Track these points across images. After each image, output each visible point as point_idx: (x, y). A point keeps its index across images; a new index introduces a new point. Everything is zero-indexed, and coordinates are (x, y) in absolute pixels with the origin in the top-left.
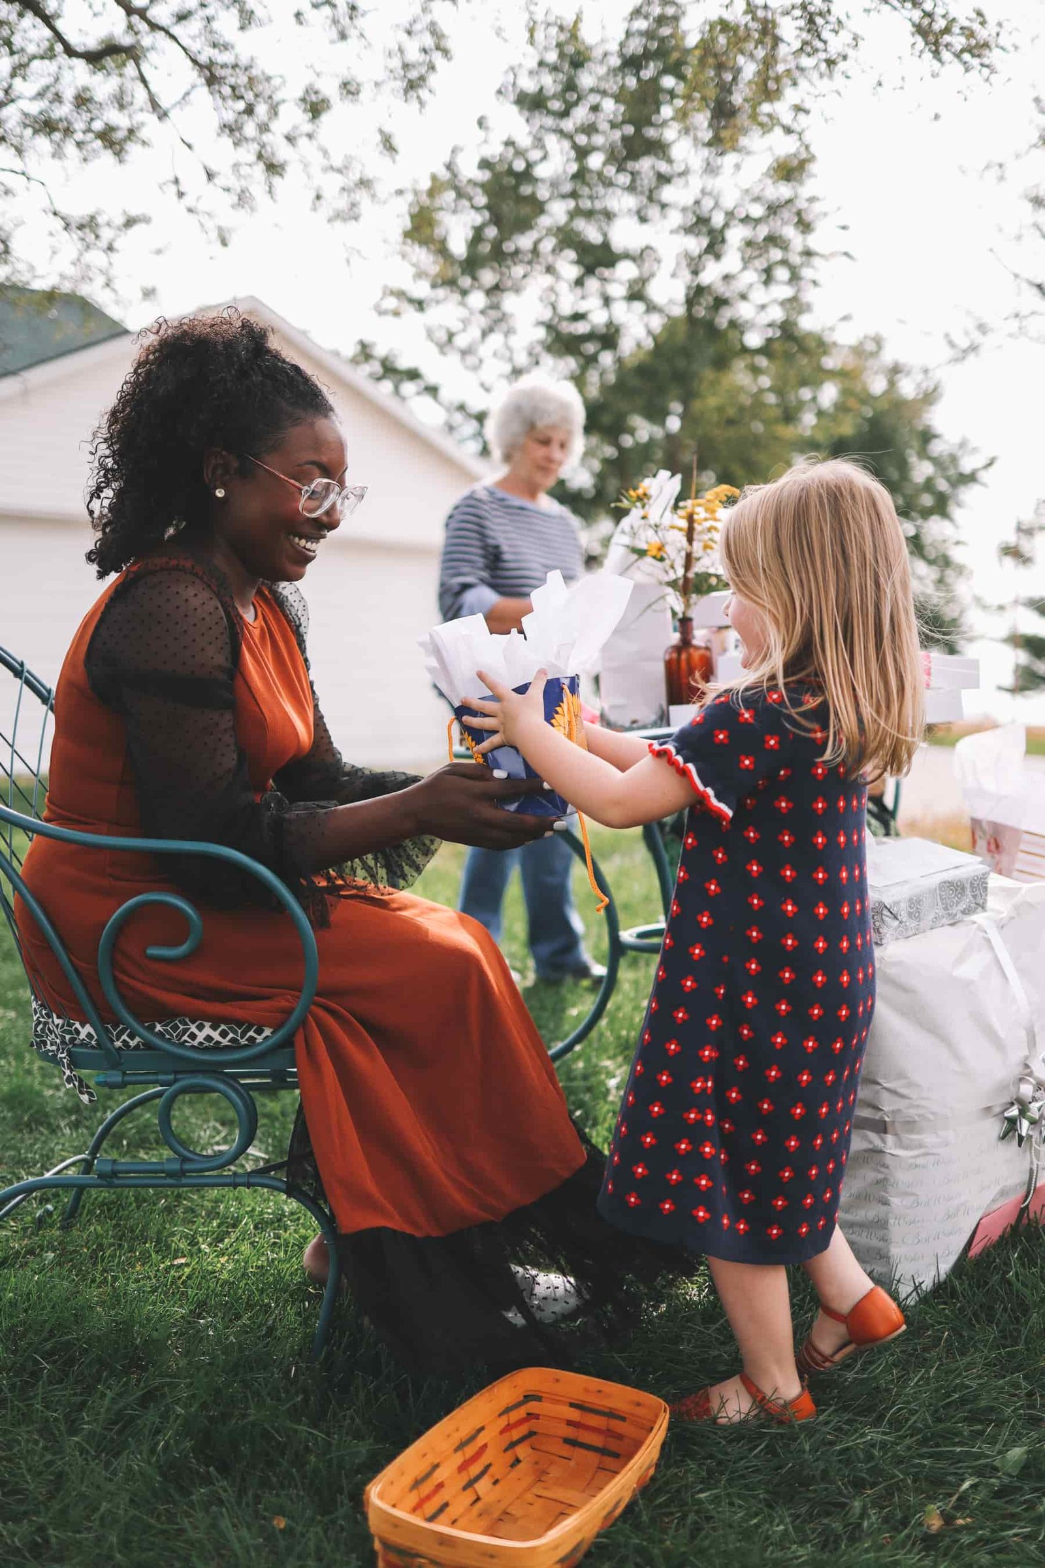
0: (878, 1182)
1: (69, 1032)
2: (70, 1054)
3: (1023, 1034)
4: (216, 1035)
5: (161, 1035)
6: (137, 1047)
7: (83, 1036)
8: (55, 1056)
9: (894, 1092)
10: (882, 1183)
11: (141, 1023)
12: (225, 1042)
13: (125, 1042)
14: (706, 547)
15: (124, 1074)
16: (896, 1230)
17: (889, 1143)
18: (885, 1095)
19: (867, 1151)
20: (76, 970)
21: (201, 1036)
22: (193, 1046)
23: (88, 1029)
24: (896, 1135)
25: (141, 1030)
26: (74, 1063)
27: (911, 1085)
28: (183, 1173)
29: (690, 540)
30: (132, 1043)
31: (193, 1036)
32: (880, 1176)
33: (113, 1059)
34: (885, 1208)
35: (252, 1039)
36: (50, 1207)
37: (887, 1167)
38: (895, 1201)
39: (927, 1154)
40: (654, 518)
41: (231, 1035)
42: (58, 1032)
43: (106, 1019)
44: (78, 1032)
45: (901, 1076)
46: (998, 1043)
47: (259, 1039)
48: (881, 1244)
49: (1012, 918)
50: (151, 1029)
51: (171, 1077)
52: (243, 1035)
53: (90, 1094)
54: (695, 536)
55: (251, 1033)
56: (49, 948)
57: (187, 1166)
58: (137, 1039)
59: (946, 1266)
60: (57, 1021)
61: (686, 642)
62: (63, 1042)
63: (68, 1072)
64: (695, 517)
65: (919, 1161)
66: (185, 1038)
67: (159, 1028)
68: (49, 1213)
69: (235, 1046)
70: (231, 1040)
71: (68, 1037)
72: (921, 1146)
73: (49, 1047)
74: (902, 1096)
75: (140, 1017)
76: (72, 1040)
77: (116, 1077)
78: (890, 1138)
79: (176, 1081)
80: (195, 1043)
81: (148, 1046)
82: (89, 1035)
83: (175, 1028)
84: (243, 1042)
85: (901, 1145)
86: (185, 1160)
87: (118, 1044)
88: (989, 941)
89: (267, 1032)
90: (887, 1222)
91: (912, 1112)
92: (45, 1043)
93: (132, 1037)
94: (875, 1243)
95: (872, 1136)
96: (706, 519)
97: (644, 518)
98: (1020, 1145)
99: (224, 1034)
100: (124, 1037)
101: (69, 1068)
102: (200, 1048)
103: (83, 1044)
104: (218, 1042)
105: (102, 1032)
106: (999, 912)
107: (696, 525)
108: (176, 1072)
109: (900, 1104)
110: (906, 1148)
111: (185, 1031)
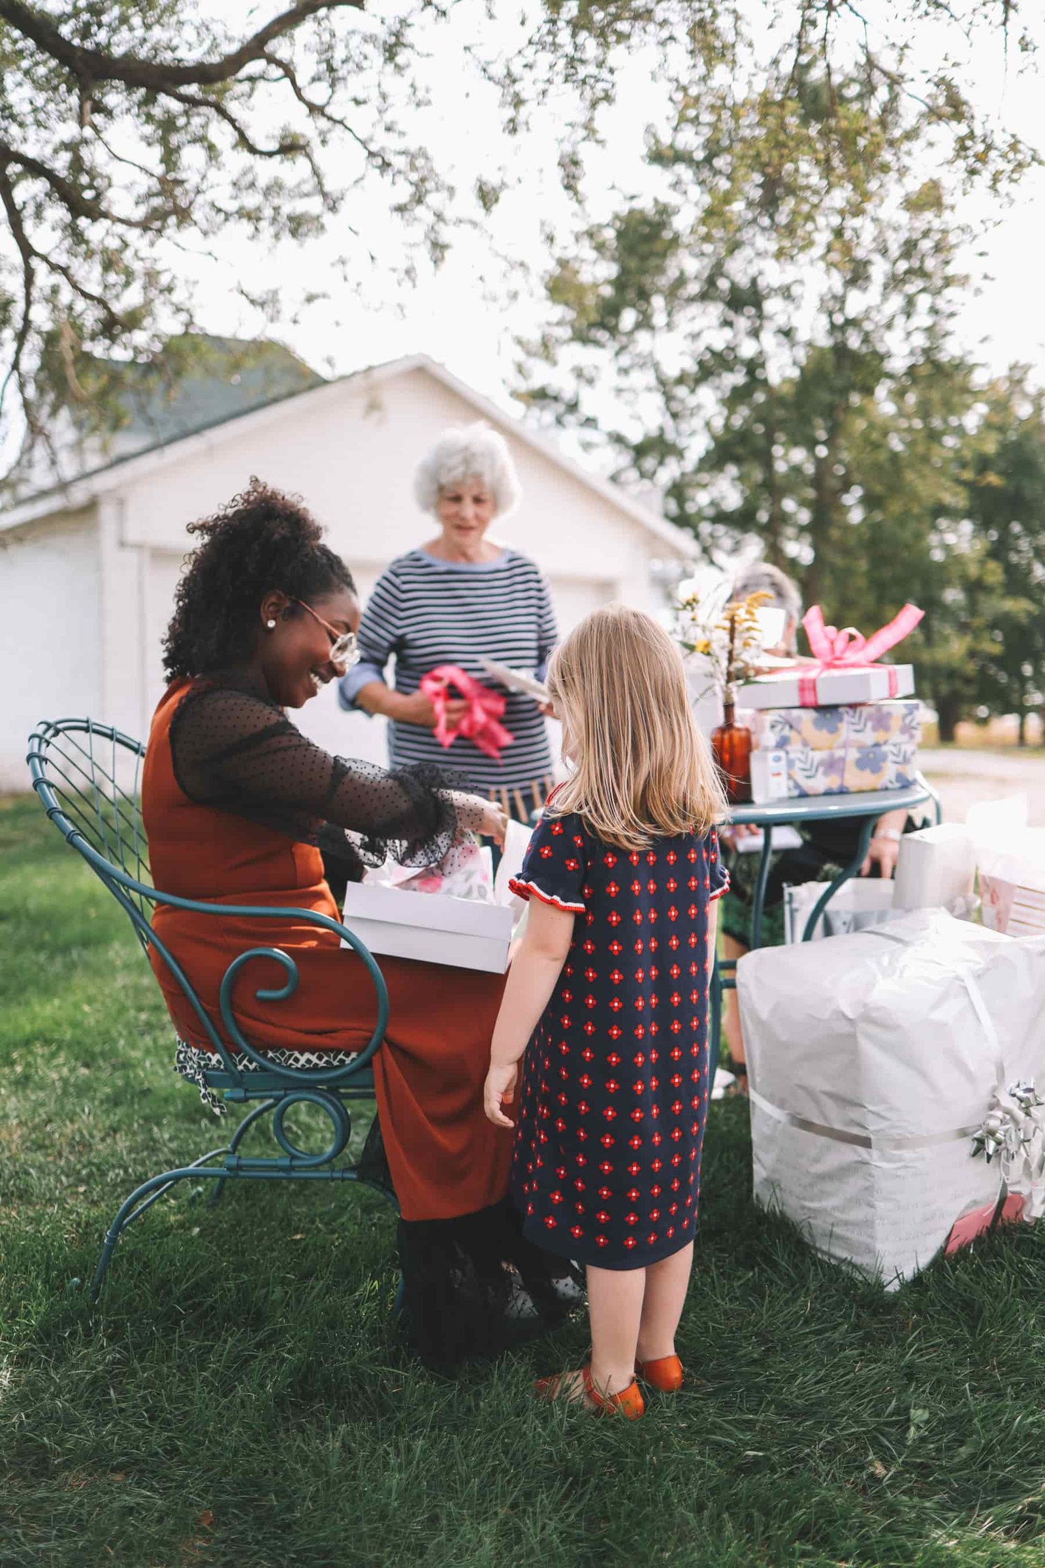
0: (866, 1189)
1: (204, 1059)
2: (204, 1076)
3: (993, 1069)
4: (314, 1059)
5: (272, 1060)
6: (255, 1070)
7: (214, 1062)
8: (193, 1077)
9: (877, 1114)
10: (869, 1189)
11: (257, 1052)
12: (322, 1064)
13: (245, 1066)
14: (746, 644)
15: (246, 1090)
16: (880, 1230)
17: (873, 1156)
18: (870, 1117)
19: (856, 1162)
20: (206, 1012)
21: (303, 1060)
22: (297, 1068)
23: (217, 1057)
24: (881, 1150)
25: (257, 1057)
26: (208, 1083)
27: (891, 1109)
28: (292, 1168)
29: (732, 640)
30: (251, 1067)
31: (297, 1060)
32: (868, 1184)
33: (237, 1080)
34: (873, 1210)
35: (342, 1061)
36: (200, 1189)
37: (873, 1177)
38: (880, 1205)
39: (907, 1167)
40: (701, 620)
41: (326, 1058)
42: (195, 1059)
43: (230, 1049)
44: (210, 1059)
45: (884, 1101)
46: (971, 1078)
47: (348, 1061)
48: (869, 1241)
49: (988, 970)
50: (265, 1055)
51: (282, 1093)
52: (335, 1058)
53: (221, 1108)
54: (736, 635)
55: (341, 1056)
56: (185, 995)
57: (296, 1163)
58: (254, 1064)
59: (924, 1260)
60: (194, 1050)
61: (729, 725)
62: (199, 1066)
63: (203, 1091)
64: (736, 618)
65: (899, 1172)
66: (291, 1061)
67: (270, 1054)
68: (199, 1194)
69: (329, 1067)
70: (326, 1062)
71: (202, 1063)
72: (900, 1160)
73: (188, 1071)
74: (883, 1118)
75: (256, 1049)
76: (206, 1065)
77: (240, 1093)
78: (875, 1153)
79: (286, 1095)
80: (299, 1065)
81: (263, 1068)
82: (218, 1062)
83: (283, 1054)
84: (336, 1063)
85: (884, 1158)
86: (293, 1157)
87: (240, 1067)
88: (965, 988)
89: (354, 1055)
90: (873, 1222)
91: (894, 1132)
92: (185, 1068)
93: (250, 1062)
94: (864, 1239)
95: (860, 1149)
96: (746, 620)
97: (693, 619)
98: (988, 1161)
99: (320, 1058)
100: (245, 1062)
101: (204, 1086)
102: (302, 1070)
103: (214, 1069)
104: (316, 1065)
105: (227, 1059)
106: (978, 963)
107: (737, 625)
108: (286, 1089)
109: (883, 1125)
110: (889, 1161)
111: (291, 1056)
